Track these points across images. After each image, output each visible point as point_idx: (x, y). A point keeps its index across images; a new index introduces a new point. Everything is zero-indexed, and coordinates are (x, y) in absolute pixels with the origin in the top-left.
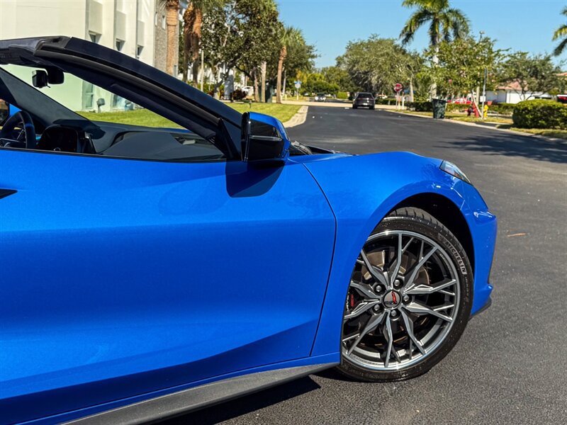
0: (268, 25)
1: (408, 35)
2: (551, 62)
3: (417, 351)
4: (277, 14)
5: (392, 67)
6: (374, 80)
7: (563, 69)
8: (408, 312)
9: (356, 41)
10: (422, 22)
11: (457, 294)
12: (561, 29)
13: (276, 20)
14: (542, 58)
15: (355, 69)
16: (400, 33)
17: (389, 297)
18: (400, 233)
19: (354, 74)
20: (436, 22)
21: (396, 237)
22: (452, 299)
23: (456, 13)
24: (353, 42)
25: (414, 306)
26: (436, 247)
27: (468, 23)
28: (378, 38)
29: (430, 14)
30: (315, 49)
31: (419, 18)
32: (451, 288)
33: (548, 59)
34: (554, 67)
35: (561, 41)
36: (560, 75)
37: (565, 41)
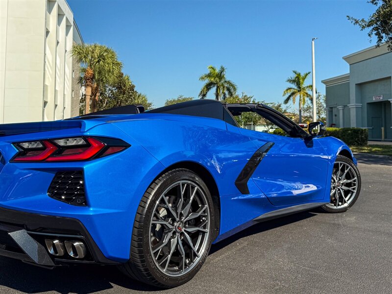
0: (129, 93)
2: (281, 107)
3: (345, 202)
4: (135, 86)
7: (288, 111)
8: (342, 189)
9: (171, 99)
10: (210, 88)
11: (356, 183)
12: (287, 90)
13: (133, 90)
14: (276, 105)
16: (199, 94)
17: (337, 184)
18: (339, 162)
20: (218, 87)
21: (338, 164)
22: (355, 185)
23: (229, 82)
24: (169, 100)
25: (344, 187)
26: (350, 167)
27: (236, 87)
29: (215, 84)
30: (153, 104)
31: (209, 86)
32: (355, 181)
33: (280, 106)
34: (283, 110)
35: (287, 96)
36: (286, 114)
37: (290, 96)
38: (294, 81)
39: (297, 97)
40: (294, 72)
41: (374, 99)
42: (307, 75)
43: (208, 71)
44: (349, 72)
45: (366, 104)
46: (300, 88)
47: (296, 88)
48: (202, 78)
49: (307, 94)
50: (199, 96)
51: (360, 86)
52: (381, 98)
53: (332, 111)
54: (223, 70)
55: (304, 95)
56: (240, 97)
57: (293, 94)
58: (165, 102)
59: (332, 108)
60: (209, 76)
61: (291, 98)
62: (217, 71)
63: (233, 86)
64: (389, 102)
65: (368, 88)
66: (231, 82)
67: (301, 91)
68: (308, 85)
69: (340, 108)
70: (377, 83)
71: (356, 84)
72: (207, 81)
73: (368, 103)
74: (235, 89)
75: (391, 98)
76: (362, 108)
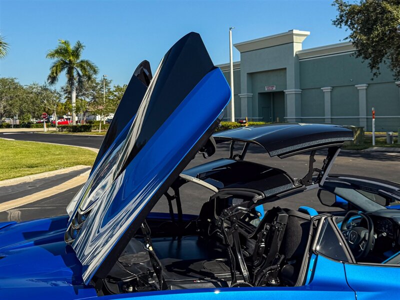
1: (53, 79)
23: (87, 63)
27: (96, 69)
31: (63, 64)
41: (266, 90)
44: (240, 60)
45: (257, 94)
48: (52, 55)
50: (48, 79)
51: (251, 75)
52: (274, 89)
54: (79, 46)
60: (58, 52)
62: (72, 47)
63: (91, 67)
64: (284, 92)
65: (260, 78)
66: (90, 62)
70: (270, 73)
71: (247, 73)
72: (56, 59)
73: (259, 93)
74: (95, 72)
75: (286, 89)
76: (253, 97)
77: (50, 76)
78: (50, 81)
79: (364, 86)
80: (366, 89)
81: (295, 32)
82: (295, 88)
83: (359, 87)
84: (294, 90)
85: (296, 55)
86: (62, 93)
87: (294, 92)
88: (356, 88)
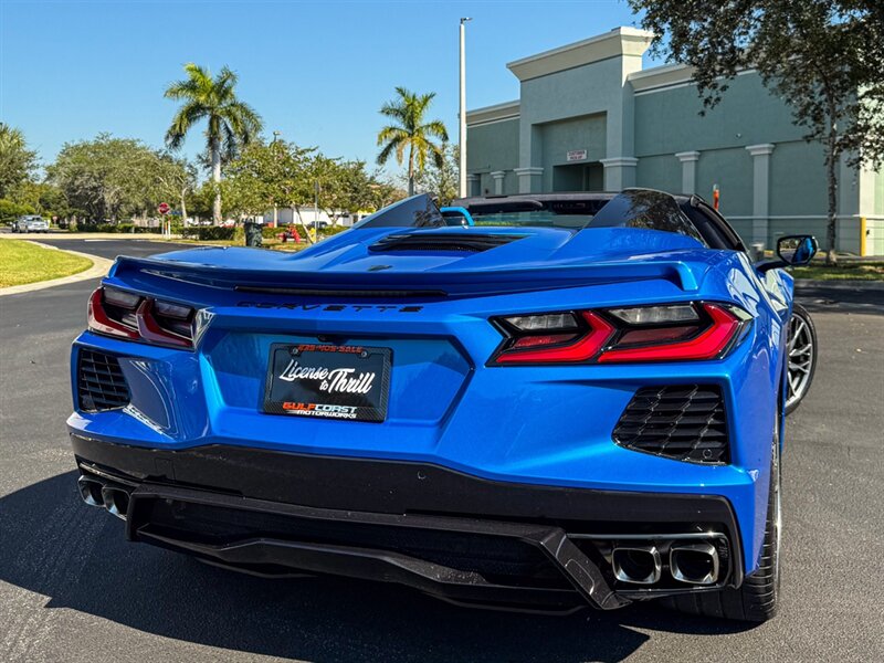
1: (177, 137)
2: (363, 171)
5: (155, 180)
6: (109, 199)
7: (377, 179)
9: (76, 143)
10: (195, 119)
12: (385, 132)
15: (77, 183)
16: (166, 134)
19: (75, 191)
20: (214, 119)
23: (242, 107)
24: (71, 145)
27: (259, 120)
28: (111, 138)
29: (206, 109)
30: (38, 156)
31: (192, 113)
33: (361, 165)
34: (369, 176)
35: (384, 145)
36: (374, 187)
37: (390, 146)
38: (398, 113)
39: (406, 148)
40: (401, 91)
41: (569, 159)
42: (426, 100)
43: (187, 77)
44: (519, 98)
45: (552, 168)
46: (411, 127)
47: (403, 127)
48: (174, 93)
49: (426, 141)
50: (167, 137)
51: (541, 128)
52: (584, 157)
53: (479, 182)
54: (227, 75)
55: (421, 145)
56: (267, 143)
57: (397, 140)
58: (60, 149)
59: (479, 175)
60: (191, 87)
61: (394, 151)
62: (213, 76)
63: (248, 114)
64: (602, 165)
65: (558, 134)
66: (247, 107)
67: (413, 134)
68: (430, 122)
69: (497, 175)
70: (576, 123)
71: (533, 125)
72: (185, 101)
73: (555, 167)
74: (256, 125)
75: (605, 157)
76: (543, 176)
77: (170, 132)
78: (170, 141)
79: (764, 149)
80: (770, 154)
81: (625, 31)
82: (623, 156)
83: (754, 150)
84: (620, 158)
85: (628, 82)
86: (198, 166)
87: (620, 164)
88: (749, 152)
